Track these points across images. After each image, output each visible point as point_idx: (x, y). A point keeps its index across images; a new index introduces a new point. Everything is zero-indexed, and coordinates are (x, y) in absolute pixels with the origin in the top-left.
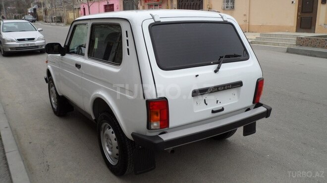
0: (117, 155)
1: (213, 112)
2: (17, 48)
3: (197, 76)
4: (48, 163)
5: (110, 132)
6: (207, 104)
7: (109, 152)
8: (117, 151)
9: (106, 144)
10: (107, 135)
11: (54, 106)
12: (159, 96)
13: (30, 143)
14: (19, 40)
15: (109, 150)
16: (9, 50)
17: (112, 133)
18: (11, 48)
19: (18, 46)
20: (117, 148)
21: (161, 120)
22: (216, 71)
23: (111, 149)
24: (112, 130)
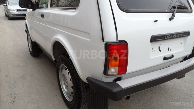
0: (72, 93)
1: (165, 58)
2: (16, 15)
3: (155, 21)
4: (16, 95)
5: (66, 72)
6: (160, 51)
7: (66, 90)
8: (72, 90)
9: (63, 83)
10: (63, 75)
11: (31, 49)
12: (119, 39)
13: (7, 76)
14: (18, 10)
15: (65, 88)
16: (12, 16)
17: (68, 74)
18: (13, 15)
19: (17, 14)
20: (72, 87)
21: (119, 66)
22: (171, 19)
23: (67, 87)
24: (68, 71)
